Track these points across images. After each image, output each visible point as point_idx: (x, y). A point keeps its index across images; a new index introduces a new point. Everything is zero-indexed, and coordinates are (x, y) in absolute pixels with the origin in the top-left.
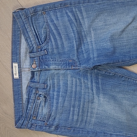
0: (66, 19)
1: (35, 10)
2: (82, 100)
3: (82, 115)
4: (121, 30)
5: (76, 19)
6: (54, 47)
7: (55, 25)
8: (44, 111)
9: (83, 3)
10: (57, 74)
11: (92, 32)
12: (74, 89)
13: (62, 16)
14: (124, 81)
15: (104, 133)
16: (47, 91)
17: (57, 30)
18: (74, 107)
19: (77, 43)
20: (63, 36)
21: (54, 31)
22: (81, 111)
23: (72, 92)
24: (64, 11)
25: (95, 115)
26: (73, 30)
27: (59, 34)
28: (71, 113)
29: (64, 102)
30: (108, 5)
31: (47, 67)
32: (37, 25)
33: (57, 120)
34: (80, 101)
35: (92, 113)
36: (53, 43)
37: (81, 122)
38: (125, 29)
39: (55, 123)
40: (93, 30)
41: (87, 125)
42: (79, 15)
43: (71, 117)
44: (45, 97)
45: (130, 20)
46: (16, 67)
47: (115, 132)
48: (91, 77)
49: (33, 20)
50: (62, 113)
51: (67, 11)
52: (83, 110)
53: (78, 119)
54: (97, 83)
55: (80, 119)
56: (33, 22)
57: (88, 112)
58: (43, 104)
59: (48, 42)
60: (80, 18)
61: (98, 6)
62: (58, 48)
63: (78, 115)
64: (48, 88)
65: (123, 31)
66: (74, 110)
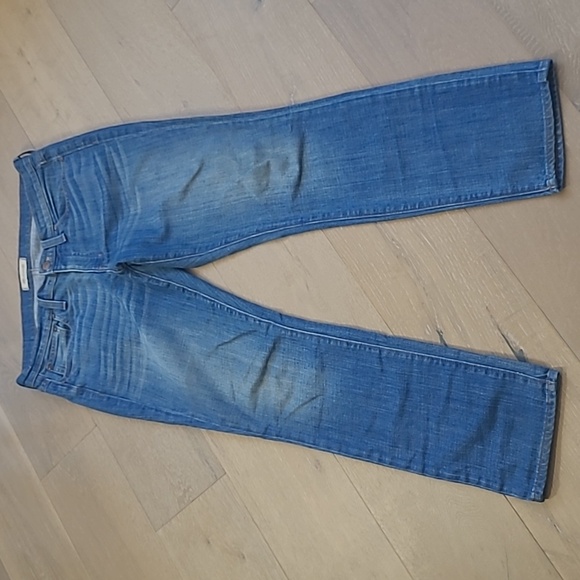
0: (92, 169)
1: (46, 153)
2: (119, 336)
3: (122, 369)
4: (180, 190)
5: (107, 169)
6: (77, 227)
7: (74, 182)
8: (63, 356)
9: (119, 135)
10: (80, 281)
11: (137, 193)
12: (106, 314)
13: (87, 165)
14: (189, 299)
15: (156, 410)
16: (67, 315)
17: (78, 192)
18: (106, 350)
19: (107, 218)
20: (88, 206)
21: (74, 195)
22: (118, 360)
23: (102, 319)
24: (91, 154)
25: (144, 371)
26: (103, 192)
27: (82, 200)
28: (102, 362)
29: (89, 338)
30: (158, 136)
31: (63, 267)
32: (52, 183)
33: (81, 375)
34: (115, 338)
35: (139, 365)
36: (76, 219)
37: (120, 383)
38: (188, 186)
39: (79, 381)
40: (139, 190)
41: (132, 390)
42: (116, 159)
43: (102, 372)
44: (65, 327)
45: (196, 167)
46: (23, 266)
47: (173, 410)
48: (131, 288)
49: (46, 173)
50: (88, 361)
51: (96, 154)
52: (122, 357)
53: (114, 377)
54: (140, 302)
55: (118, 377)
56: (46, 178)
57: (131, 362)
58: (63, 341)
59: (68, 218)
60: (118, 165)
61: (142, 139)
62: (83, 229)
63: (114, 368)
64: (69, 309)
65: (185, 191)
66: (105, 357)
